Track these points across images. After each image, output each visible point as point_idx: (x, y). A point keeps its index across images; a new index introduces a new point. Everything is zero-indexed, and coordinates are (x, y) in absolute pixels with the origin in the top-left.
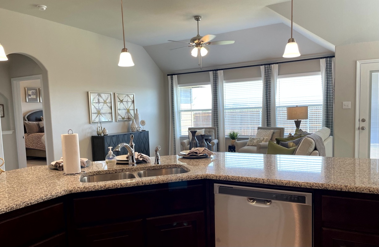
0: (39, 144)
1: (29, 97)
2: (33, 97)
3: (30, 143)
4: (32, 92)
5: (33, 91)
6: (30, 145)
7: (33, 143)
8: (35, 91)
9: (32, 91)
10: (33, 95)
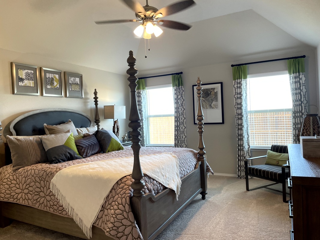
0: (42, 194)
1: (21, 84)
2: (28, 85)
3: (20, 191)
4: (27, 75)
5: (29, 71)
6: (20, 196)
7: (26, 191)
8: (32, 72)
9: (26, 71)
10: (28, 79)
